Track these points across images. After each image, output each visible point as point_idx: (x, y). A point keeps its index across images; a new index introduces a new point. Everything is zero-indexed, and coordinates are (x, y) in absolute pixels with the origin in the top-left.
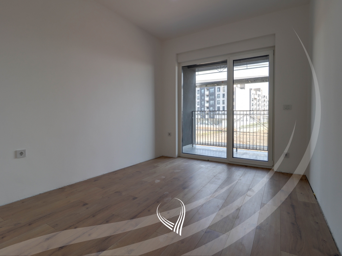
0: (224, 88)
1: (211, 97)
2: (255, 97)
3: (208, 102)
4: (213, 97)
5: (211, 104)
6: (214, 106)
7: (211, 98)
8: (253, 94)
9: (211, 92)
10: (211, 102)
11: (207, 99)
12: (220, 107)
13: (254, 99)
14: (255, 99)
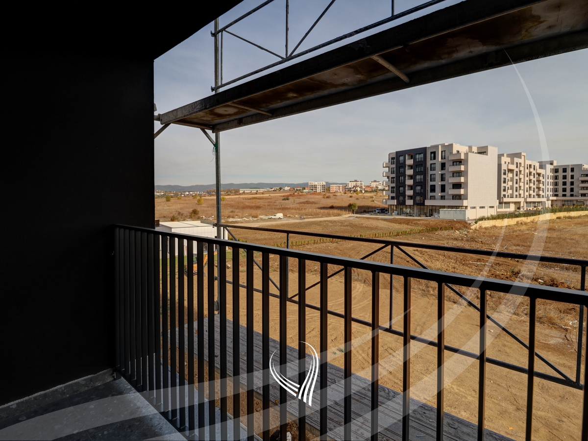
0: (443, 152)
1: (417, 169)
2: (509, 168)
3: (411, 177)
4: (422, 168)
5: (417, 181)
6: (423, 184)
7: (417, 171)
8: (505, 163)
9: (417, 160)
10: (418, 177)
11: (409, 172)
12: (435, 185)
13: (508, 171)
14: (511, 171)
